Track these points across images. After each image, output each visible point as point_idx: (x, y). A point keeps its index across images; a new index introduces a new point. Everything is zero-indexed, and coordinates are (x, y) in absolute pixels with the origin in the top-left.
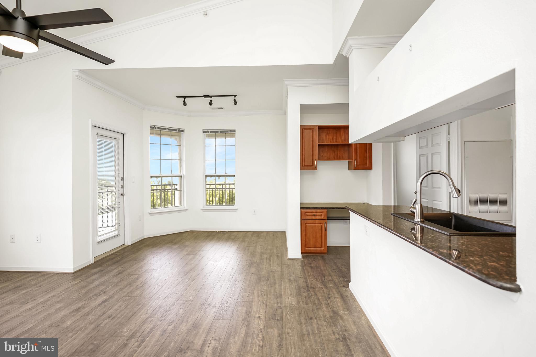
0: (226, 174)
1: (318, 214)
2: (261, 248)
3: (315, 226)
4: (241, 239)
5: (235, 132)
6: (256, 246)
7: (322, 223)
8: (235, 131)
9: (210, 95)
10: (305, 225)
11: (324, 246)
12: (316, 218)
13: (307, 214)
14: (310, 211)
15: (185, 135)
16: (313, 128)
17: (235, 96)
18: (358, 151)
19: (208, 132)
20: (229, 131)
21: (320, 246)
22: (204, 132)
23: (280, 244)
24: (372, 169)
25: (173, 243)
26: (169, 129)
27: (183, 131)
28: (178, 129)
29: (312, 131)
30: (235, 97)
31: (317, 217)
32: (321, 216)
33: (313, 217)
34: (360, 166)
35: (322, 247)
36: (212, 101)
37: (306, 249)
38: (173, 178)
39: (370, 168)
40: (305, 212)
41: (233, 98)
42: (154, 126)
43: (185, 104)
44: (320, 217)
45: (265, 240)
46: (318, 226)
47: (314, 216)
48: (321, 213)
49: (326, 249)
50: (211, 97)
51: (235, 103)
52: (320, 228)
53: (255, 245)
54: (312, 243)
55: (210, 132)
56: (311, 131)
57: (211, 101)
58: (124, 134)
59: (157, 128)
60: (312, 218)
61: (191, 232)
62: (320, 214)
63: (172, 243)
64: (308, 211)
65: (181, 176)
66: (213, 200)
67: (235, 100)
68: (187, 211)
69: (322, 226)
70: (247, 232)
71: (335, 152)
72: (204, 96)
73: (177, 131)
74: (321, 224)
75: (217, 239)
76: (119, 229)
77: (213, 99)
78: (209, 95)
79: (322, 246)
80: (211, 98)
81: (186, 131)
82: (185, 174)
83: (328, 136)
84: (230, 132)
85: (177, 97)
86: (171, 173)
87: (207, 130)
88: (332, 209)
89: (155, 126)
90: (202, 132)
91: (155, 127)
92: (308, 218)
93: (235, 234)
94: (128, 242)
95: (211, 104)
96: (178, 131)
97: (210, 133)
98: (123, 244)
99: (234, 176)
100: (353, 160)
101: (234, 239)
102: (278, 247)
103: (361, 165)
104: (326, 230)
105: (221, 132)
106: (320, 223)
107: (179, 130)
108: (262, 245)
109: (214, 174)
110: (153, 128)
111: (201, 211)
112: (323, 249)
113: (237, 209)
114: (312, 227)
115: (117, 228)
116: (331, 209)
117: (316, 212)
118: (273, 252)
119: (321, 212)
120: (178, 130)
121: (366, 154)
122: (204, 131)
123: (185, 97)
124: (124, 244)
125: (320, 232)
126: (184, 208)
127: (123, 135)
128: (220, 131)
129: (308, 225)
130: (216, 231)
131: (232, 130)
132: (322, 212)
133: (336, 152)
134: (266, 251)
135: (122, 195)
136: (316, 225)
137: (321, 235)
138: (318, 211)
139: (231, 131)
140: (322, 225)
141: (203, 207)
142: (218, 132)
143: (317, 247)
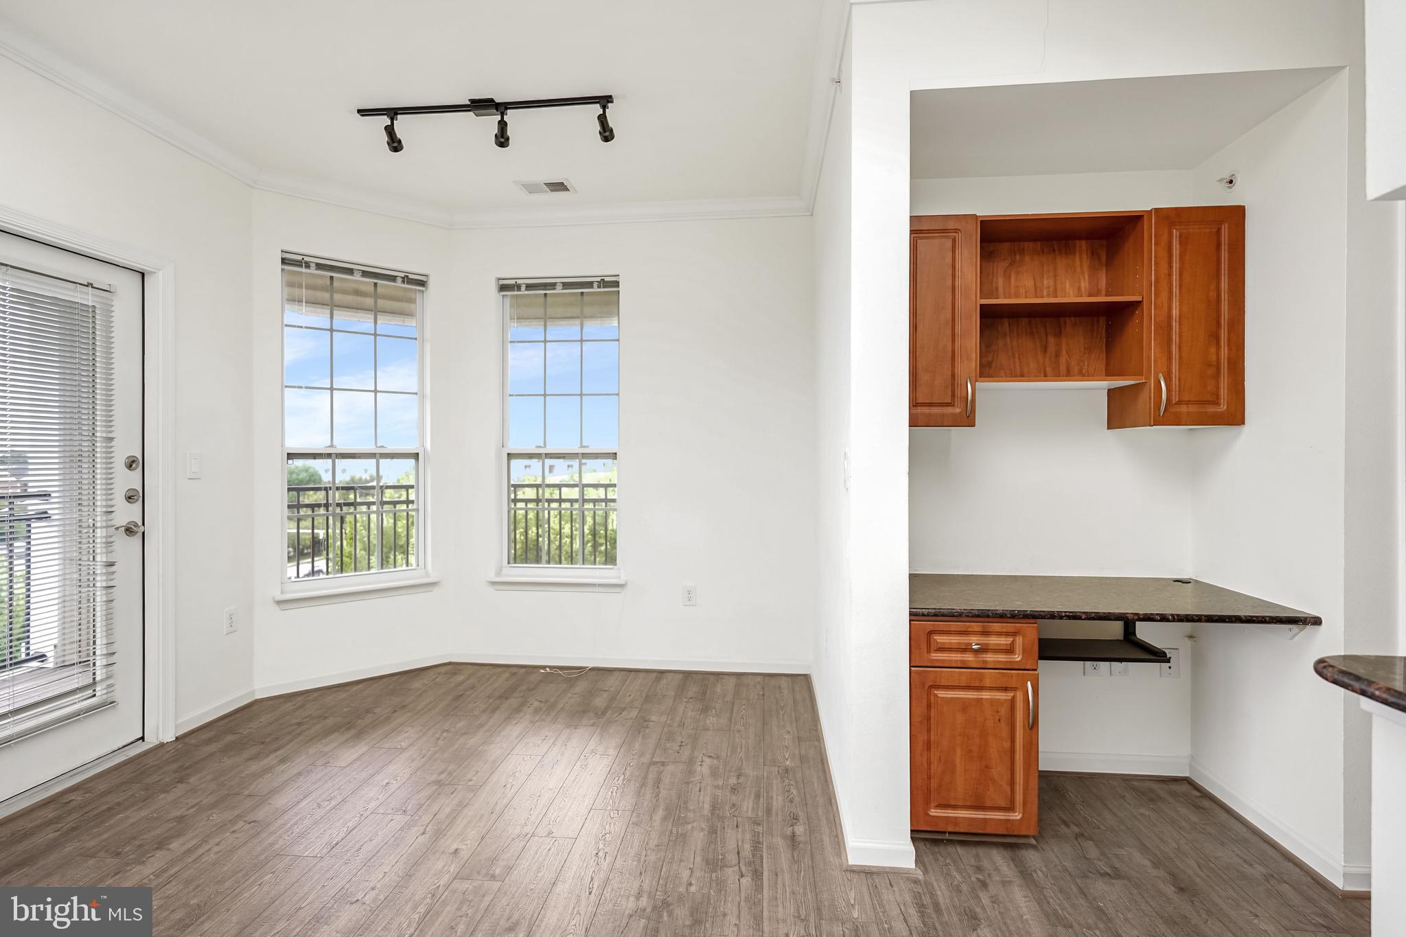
0: (585, 447)
1: (994, 640)
2: (714, 773)
3: (979, 700)
4: (634, 713)
5: (618, 286)
6: (691, 761)
7: (1015, 689)
8: (616, 284)
9: (497, 100)
10: (929, 694)
11: (1025, 804)
12: (985, 662)
13: (940, 639)
14: (955, 626)
15: (432, 300)
16: (956, 231)
17: (605, 101)
18: (1175, 338)
19: (519, 287)
20: (595, 285)
21: (1002, 803)
22: (503, 288)
23: (797, 752)
24: (1241, 421)
25: (353, 732)
26: (363, 272)
27: (422, 283)
28: (403, 275)
29: (954, 241)
30: (604, 107)
31: (990, 657)
32: (1010, 650)
33: (969, 657)
34: (1184, 409)
35: (1011, 808)
36: (506, 124)
37: (934, 812)
38: (381, 461)
39: (1235, 417)
40: (931, 633)
41: (596, 109)
42: (300, 258)
43: (395, 145)
44: (1002, 658)
45: (730, 720)
46: (992, 702)
47: (976, 651)
48: (1010, 640)
49: (1034, 819)
50: (501, 108)
51: (607, 134)
52: (1004, 711)
53: (686, 753)
54: (961, 784)
55: (523, 288)
56: (949, 243)
57: (503, 125)
58: (143, 275)
59: (313, 265)
60: (962, 661)
61: (449, 667)
62: (1004, 641)
63: (348, 729)
64: (941, 625)
65: (416, 456)
66: (575, 533)
67: (602, 119)
68: (436, 591)
69: (1013, 702)
70: (662, 672)
71: (1045, 349)
72: (473, 101)
73: (399, 280)
74: (1010, 695)
75: (536, 711)
76: (108, 678)
77: (511, 116)
78: (492, 100)
79: (1012, 800)
80: (502, 114)
81: (432, 283)
82: (428, 446)
83: (1013, 276)
84: (599, 287)
85: (359, 111)
86: (376, 445)
87: (513, 282)
88: (1069, 617)
89: (306, 259)
90: (493, 288)
91: (306, 263)
92: (943, 661)
93: (612, 682)
94: (163, 730)
95: (502, 140)
96: (403, 282)
97: (523, 292)
98: (138, 739)
99: (614, 456)
100: (1148, 378)
101: (604, 713)
102: (787, 770)
103: (1188, 403)
104: (1033, 726)
105: (566, 285)
106: (1006, 689)
107: (407, 280)
108: (718, 758)
109: (541, 447)
110: (298, 264)
111: (491, 589)
112: (1017, 816)
113: (622, 582)
114: (965, 705)
115: (98, 673)
116: (1061, 618)
117: (985, 633)
118: (769, 811)
119: (1007, 634)
120: (402, 278)
121: (1213, 350)
122: (502, 282)
123: (393, 113)
124: (142, 738)
125: (1005, 732)
126: (427, 575)
127: (139, 277)
128: (563, 283)
129: (941, 694)
130: (544, 667)
131: (607, 279)
132: (1014, 634)
133: (1052, 348)
134: (734, 798)
135: (129, 531)
136: (986, 695)
137: (1007, 745)
138: (996, 626)
139: (603, 283)
140: (1014, 697)
141: (498, 573)
142: (554, 289)
143: (988, 804)
